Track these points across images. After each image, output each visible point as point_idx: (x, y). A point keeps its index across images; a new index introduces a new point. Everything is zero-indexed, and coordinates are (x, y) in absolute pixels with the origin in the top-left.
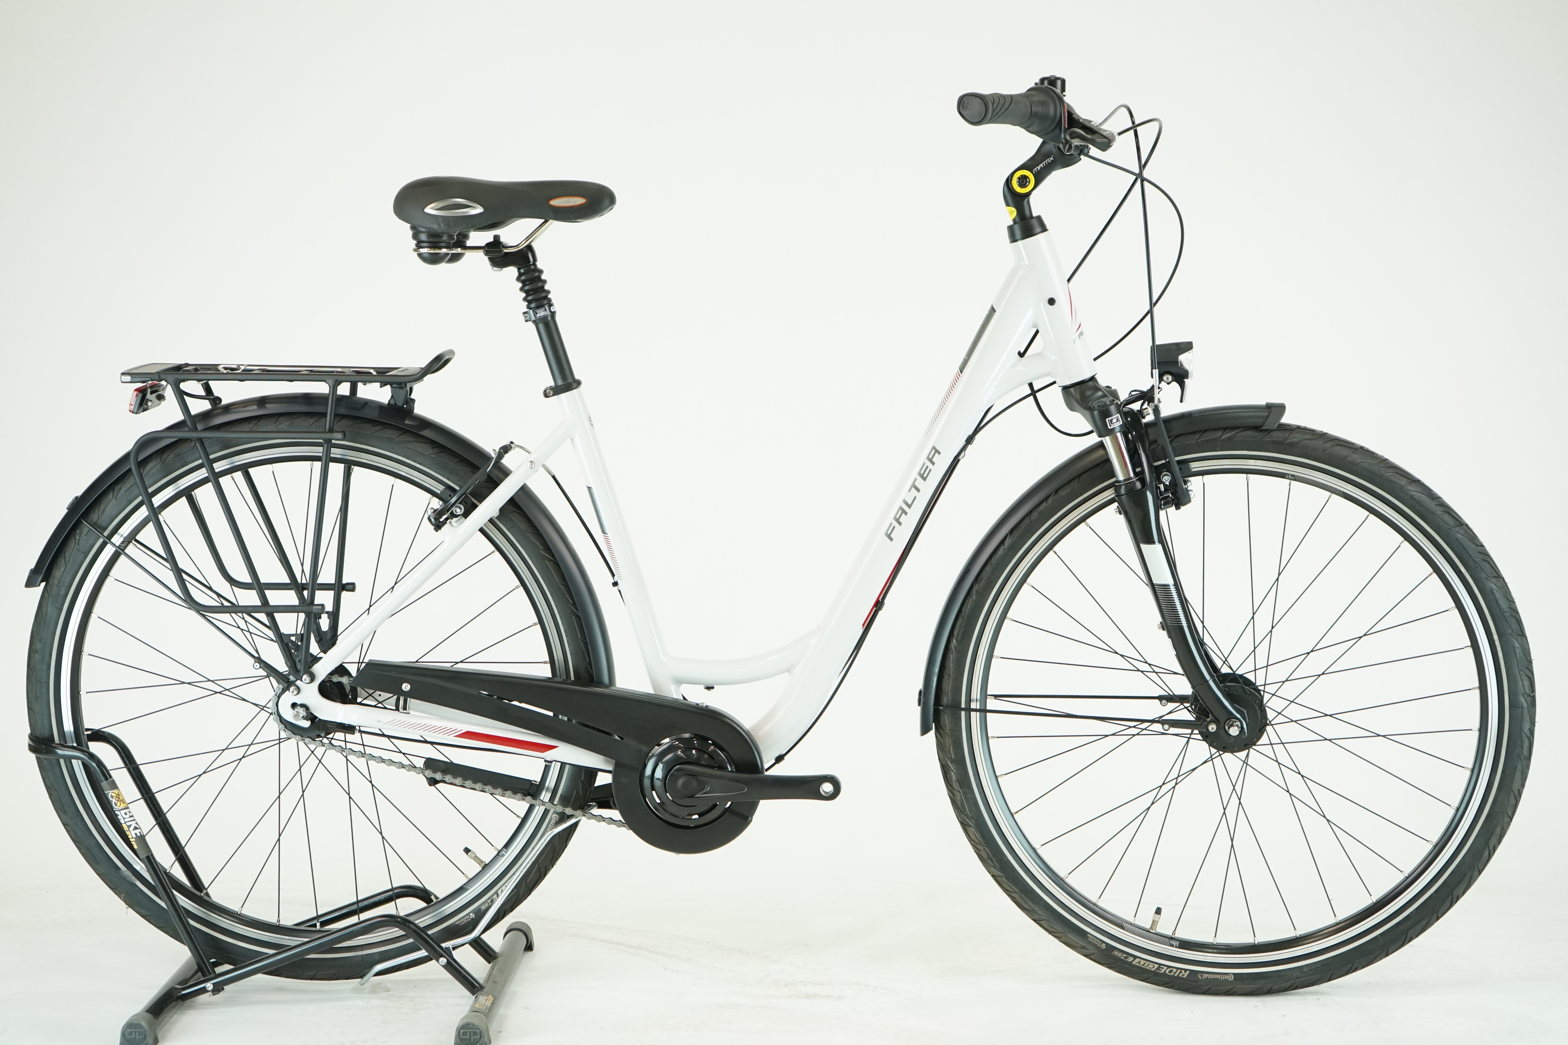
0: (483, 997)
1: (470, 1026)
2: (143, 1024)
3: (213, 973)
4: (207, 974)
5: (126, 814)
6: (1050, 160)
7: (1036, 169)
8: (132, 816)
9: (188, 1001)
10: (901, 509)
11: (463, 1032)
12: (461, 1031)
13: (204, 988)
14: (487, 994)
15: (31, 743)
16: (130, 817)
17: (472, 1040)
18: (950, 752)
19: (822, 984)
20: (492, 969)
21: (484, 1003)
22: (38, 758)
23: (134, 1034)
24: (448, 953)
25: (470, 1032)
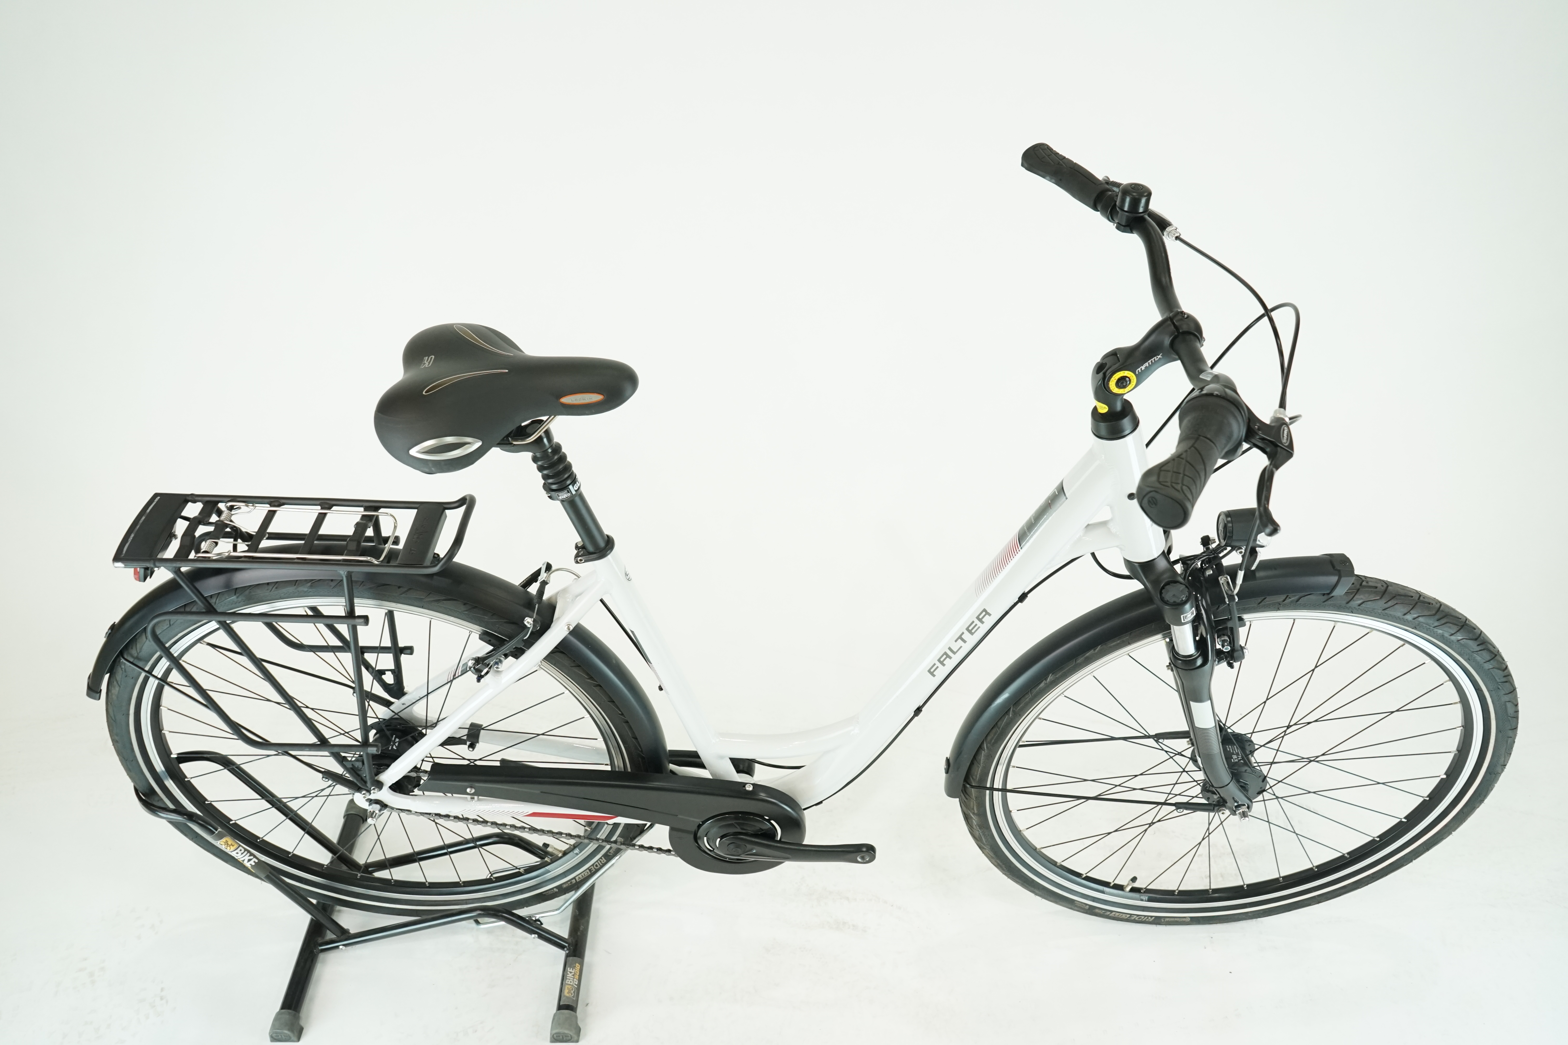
6: (1157, 357)
7: (1139, 369)
10: (945, 653)
18: (973, 809)
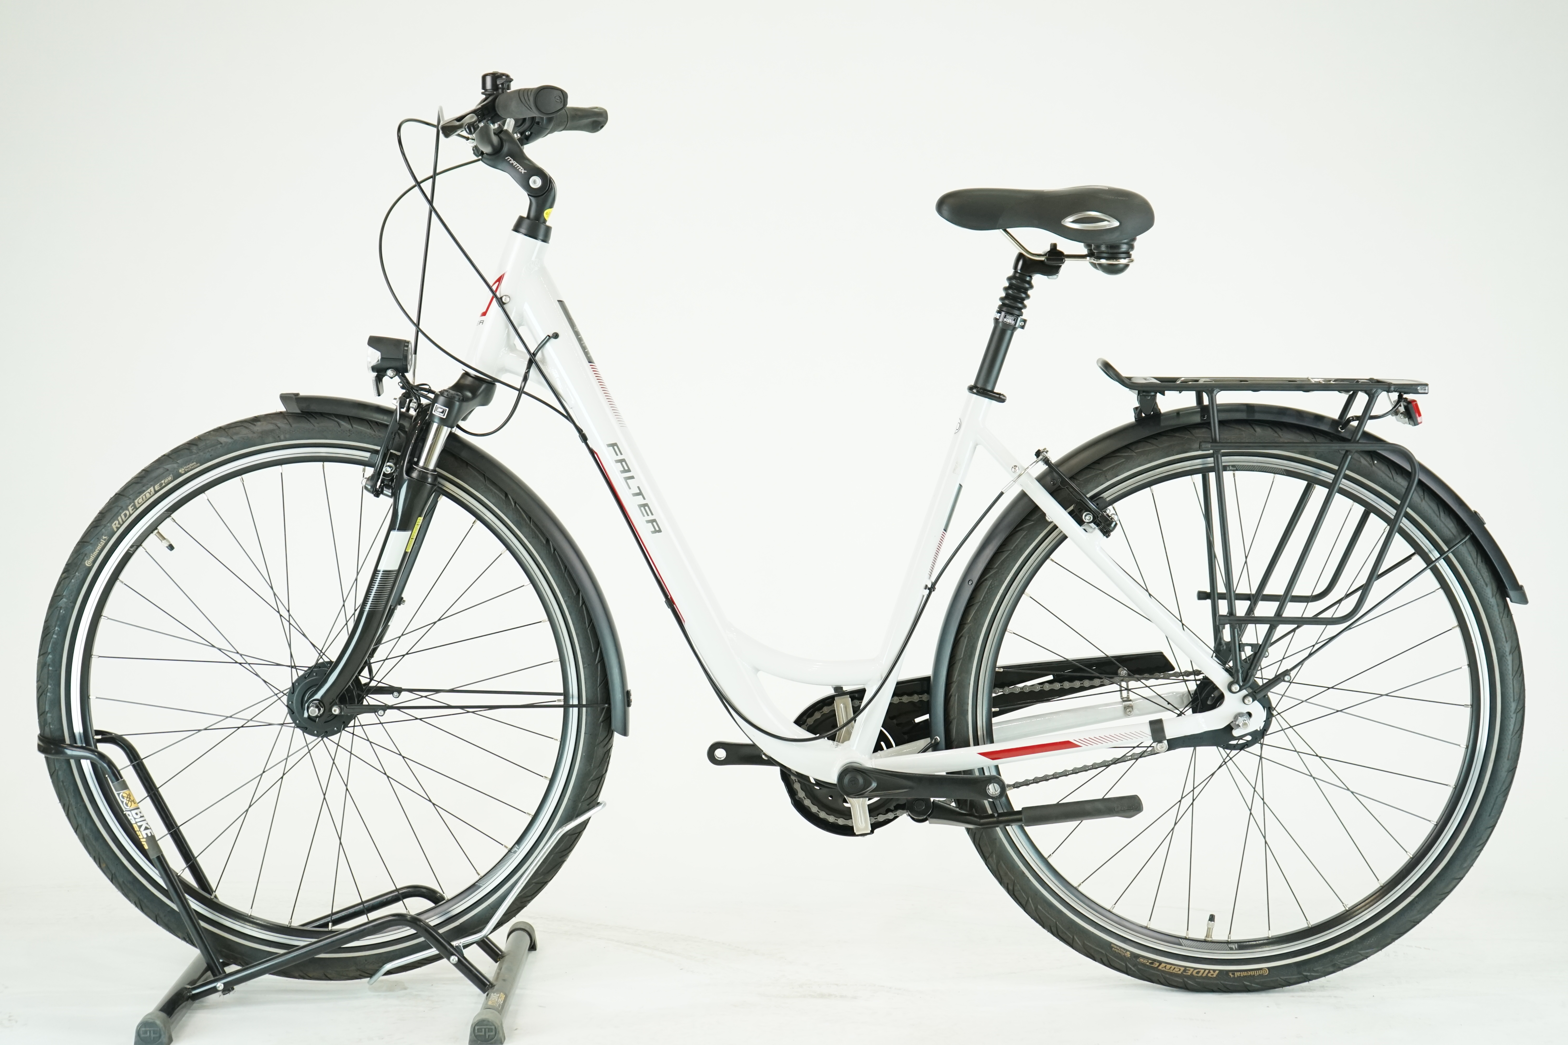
0: (495, 994)
1: (485, 1023)
2: (158, 1022)
3: (223, 973)
4: (218, 974)
5: (137, 814)
8: (143, 817)
9: (197, 1001)
11: (478, 1029)
12: (476, 1028)
13: (215, 987)
14: (499, 991)
15: (41, 744)
16: (141, 817)
17: (487, 1037)
19: (837, 985)
20: (500, 968)
21: (496, 1000)
22: (47, 759)
23: (148, 1034)
24: (458, 951)
25: (485, 1029)
